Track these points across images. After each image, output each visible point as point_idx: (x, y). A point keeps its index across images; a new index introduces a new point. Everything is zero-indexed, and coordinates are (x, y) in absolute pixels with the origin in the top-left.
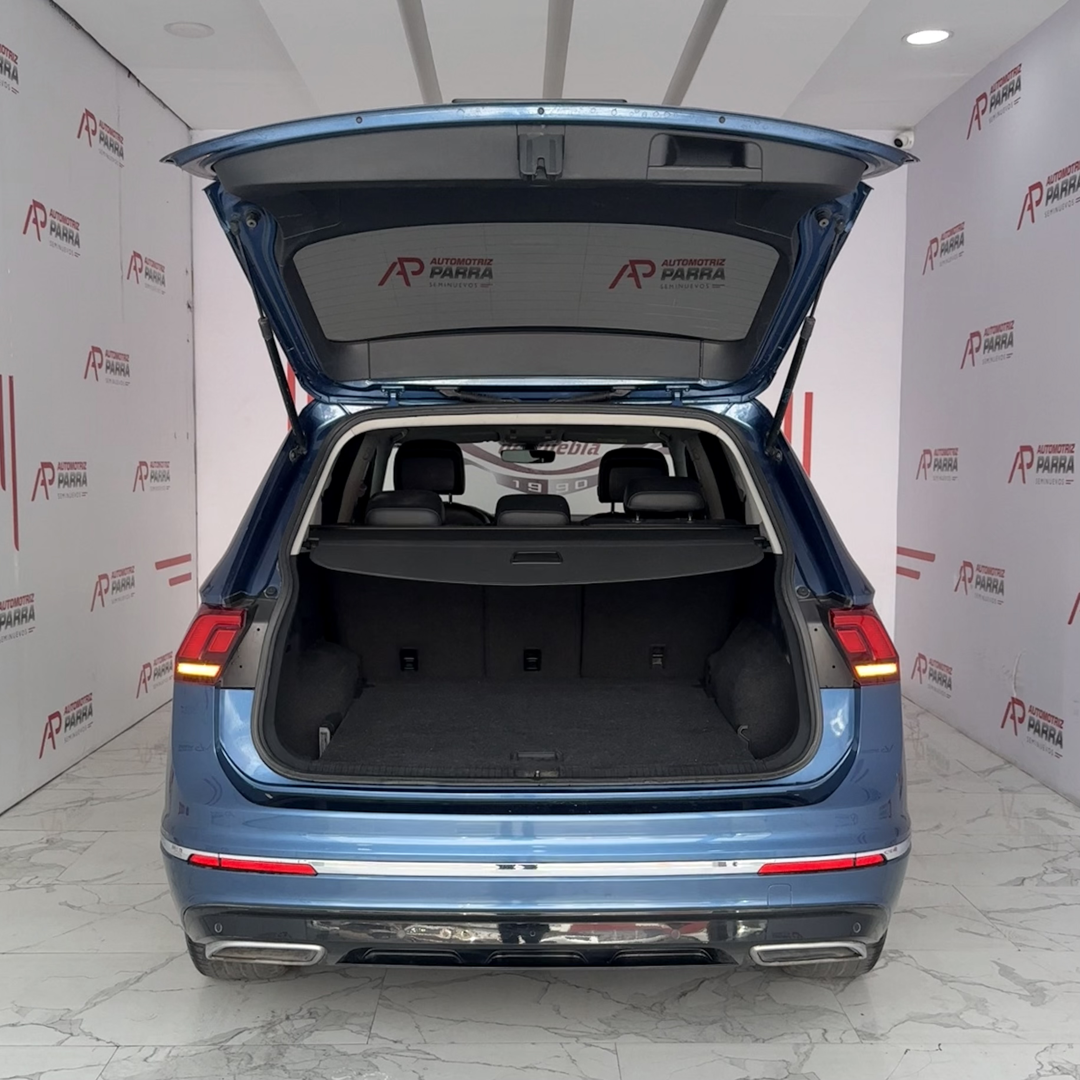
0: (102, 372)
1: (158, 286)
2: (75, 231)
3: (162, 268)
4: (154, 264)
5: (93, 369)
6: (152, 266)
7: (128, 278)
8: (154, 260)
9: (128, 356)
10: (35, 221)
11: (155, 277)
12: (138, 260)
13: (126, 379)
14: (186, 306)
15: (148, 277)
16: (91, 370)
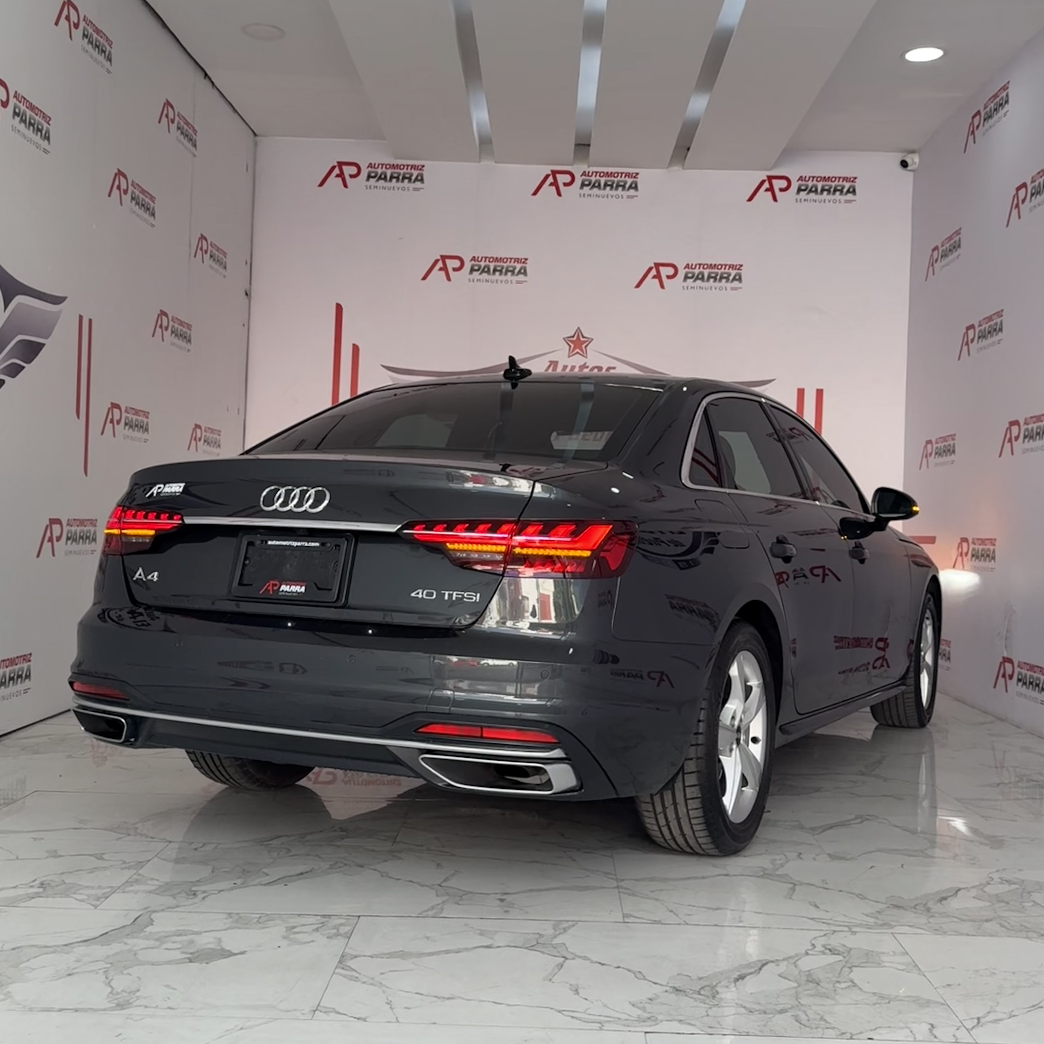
0: (167, 334)
1: (221, 270)
2: (152, 204)
3: (225, 254)
4: (218, 249)
5: (160, 330)
6: (216, 251)
7: (195, 256)
8: (217, 245)
9: (191, 326)
10: (119, 188)
11: (218, 261)
12: (204, 242)
13: (188, 346)
14: (244, 293)
15: (212, 259)
16: (159, 330)
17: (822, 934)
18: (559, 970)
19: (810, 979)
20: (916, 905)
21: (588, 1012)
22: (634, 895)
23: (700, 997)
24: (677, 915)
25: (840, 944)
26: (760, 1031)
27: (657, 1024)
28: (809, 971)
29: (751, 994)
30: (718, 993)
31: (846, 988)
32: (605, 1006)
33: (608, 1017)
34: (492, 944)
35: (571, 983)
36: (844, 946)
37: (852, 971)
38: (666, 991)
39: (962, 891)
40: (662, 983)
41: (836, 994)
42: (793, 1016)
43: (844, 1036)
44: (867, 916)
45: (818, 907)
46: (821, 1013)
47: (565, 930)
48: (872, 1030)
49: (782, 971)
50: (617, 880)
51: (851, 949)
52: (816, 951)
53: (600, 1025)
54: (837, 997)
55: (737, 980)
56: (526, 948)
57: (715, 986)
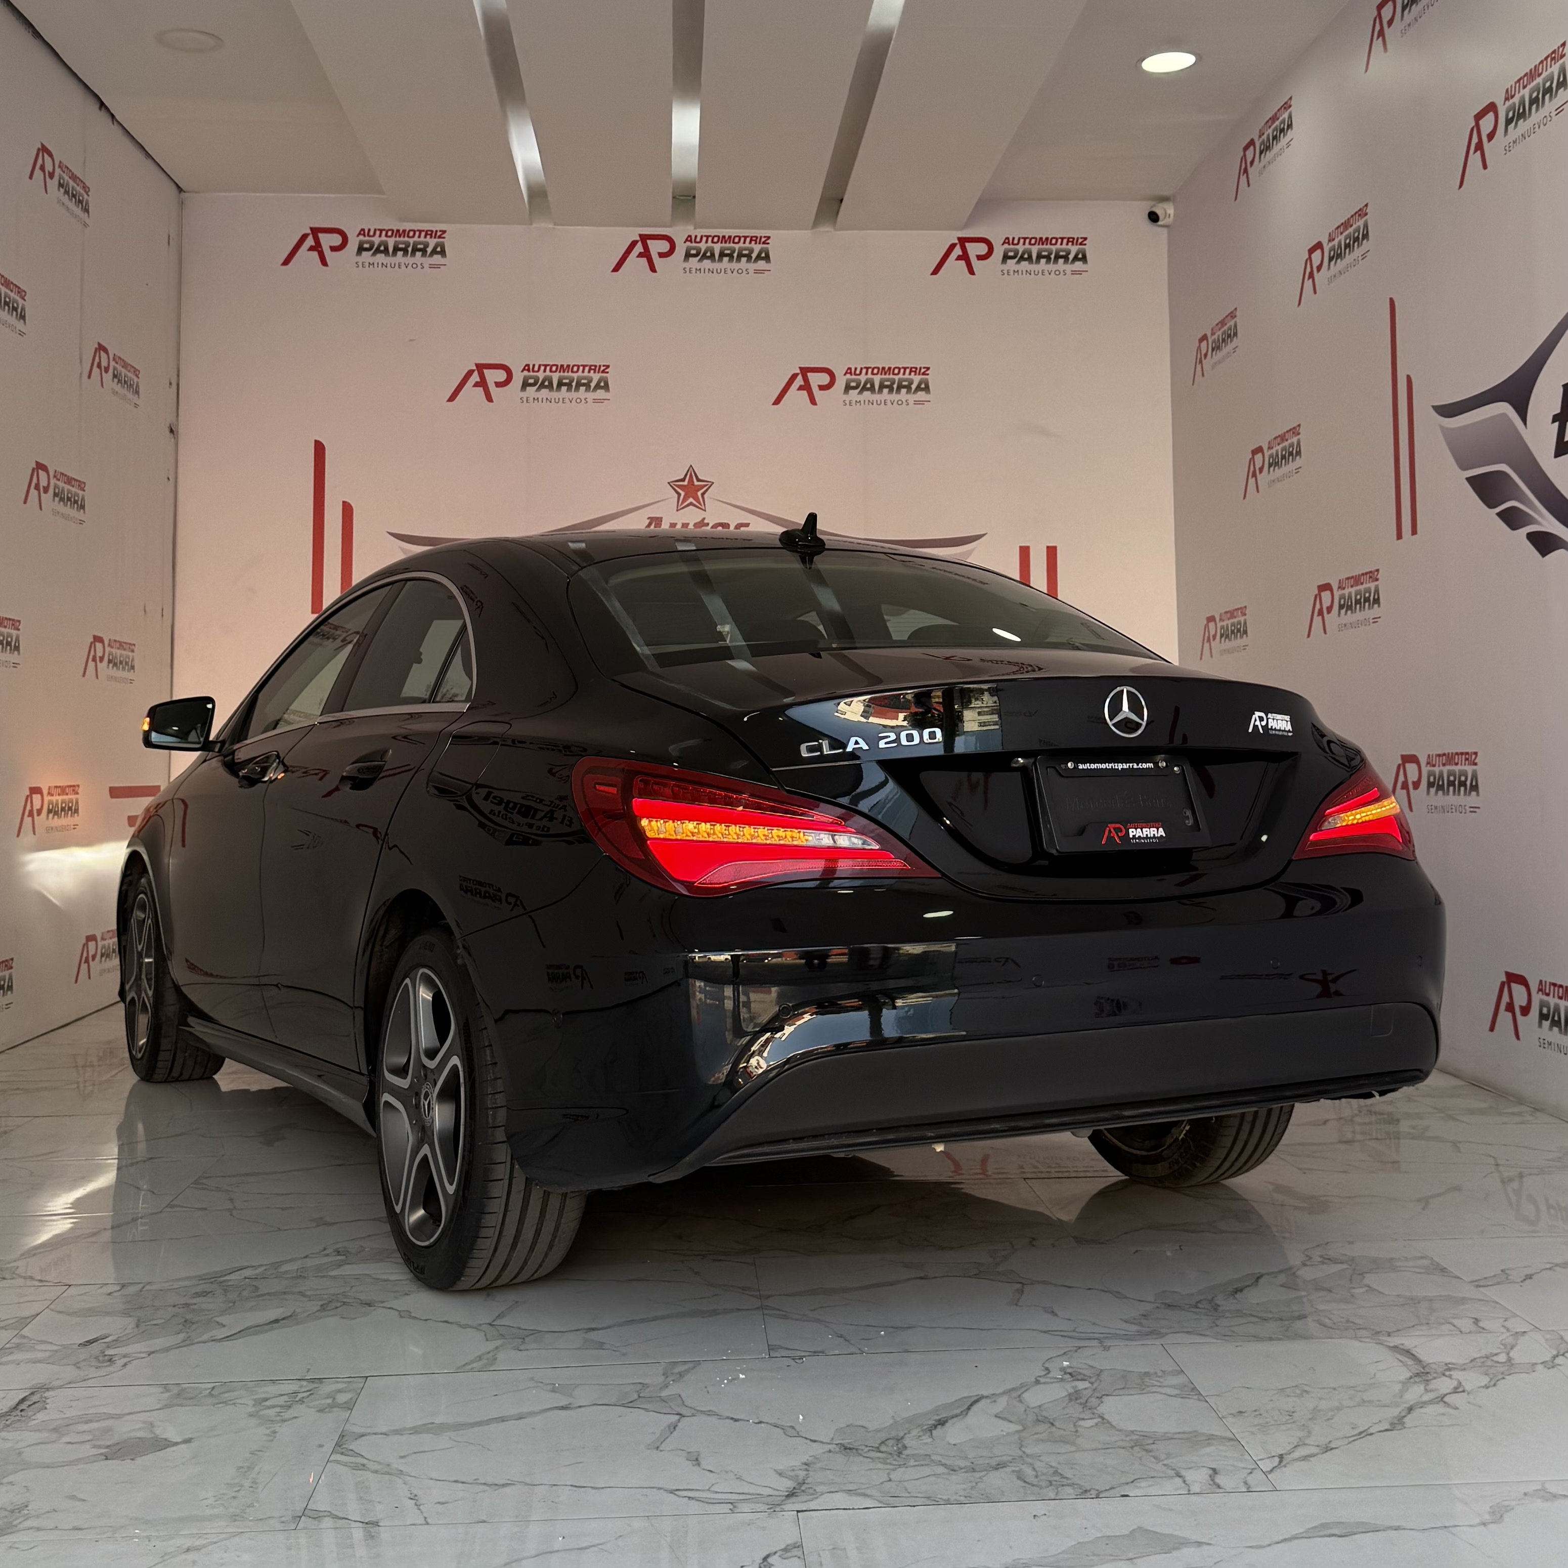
0: (48, 498)
1: (130, 395)
2: (20, 300)
3: (136, 372)
4: (125, 365)
5: (36, 492)
6: (123, 367)
7: (89, 377)
8: (125, 359)
9: (84, 483)
11: (126, 383)
12: (102, 353)
13: (80, 515)
14: (168, 431)
15: (116, 380)
16: (33, 493)
17: (1059, 1354)
18: (671, 1433)
19: (1040, 1418)
20: (1197, 1302)
21: (712, 1489)
22: (785, 1317)
23: (879, 1455)
24: (848, 1341)
25: (1085, 1364)
26: (966, 1497)
27: (817, 1498)
28: (1040, 1406)
29: (955, 1445)
30: (905, 1447)
31: (1092, 1426)
32: (739, 1478)
33: (743, 1493)
34: (570, 1404)
35: (689, 1450)
36: (1092, 1367)
37: (1102, 1402)
38: (830, 1451)
39: (1266, 1277)
40: (824, 1441)
41: (1079, 1436)
42: (1014, 1471)
43: (1088, 1495)
44: (1126, 1322)
45: (1056, 1315)
46: (1053, 1464)
47: (681, 1375)
48: (1127, 1483)
49: (1000, 1409)
50: (760, 1297)
51: (1101, 1370)
52: (1051, 1378)
53: (731, 1507)
54: (1079, 1441)
55: (935, 1427)
56: (622, 1405)
57: (902, 1438)
